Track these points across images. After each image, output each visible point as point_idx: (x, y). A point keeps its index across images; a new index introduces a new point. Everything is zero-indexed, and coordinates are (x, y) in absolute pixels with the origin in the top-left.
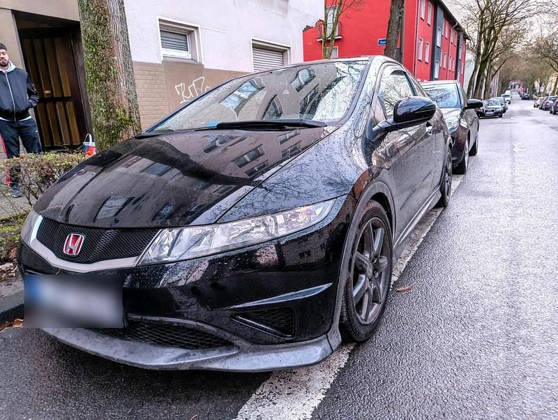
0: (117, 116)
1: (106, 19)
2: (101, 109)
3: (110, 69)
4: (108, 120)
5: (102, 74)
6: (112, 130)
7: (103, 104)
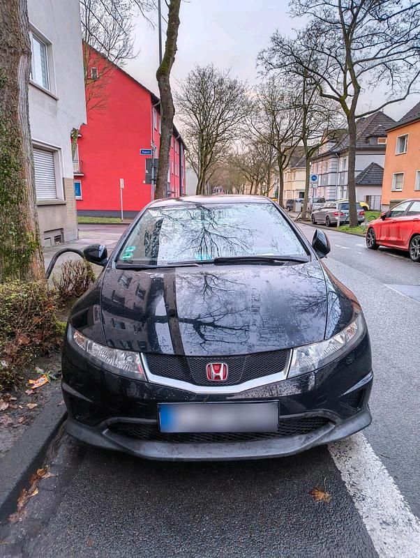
0: (28, 240)
1: (19, 141)
2: (10, 233)
3: (22, 191)
4: (19, 243)
5: (14, 196)
6: (23, 253)
7: (13, 228)
